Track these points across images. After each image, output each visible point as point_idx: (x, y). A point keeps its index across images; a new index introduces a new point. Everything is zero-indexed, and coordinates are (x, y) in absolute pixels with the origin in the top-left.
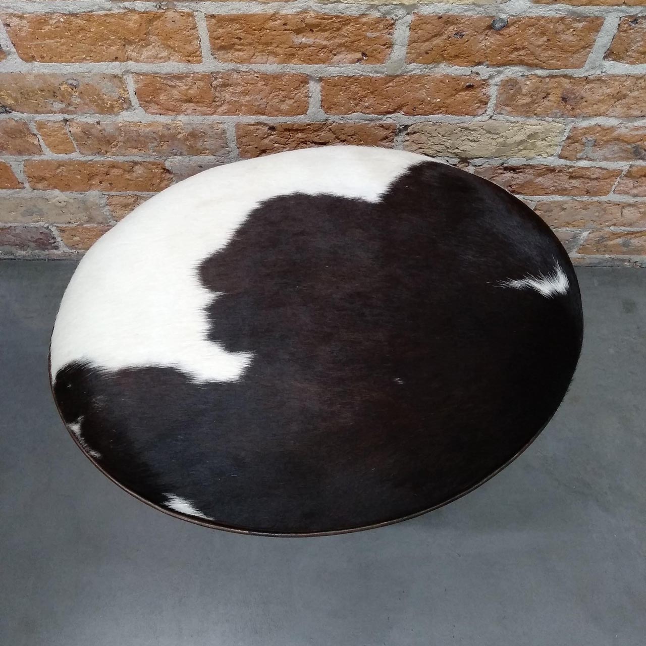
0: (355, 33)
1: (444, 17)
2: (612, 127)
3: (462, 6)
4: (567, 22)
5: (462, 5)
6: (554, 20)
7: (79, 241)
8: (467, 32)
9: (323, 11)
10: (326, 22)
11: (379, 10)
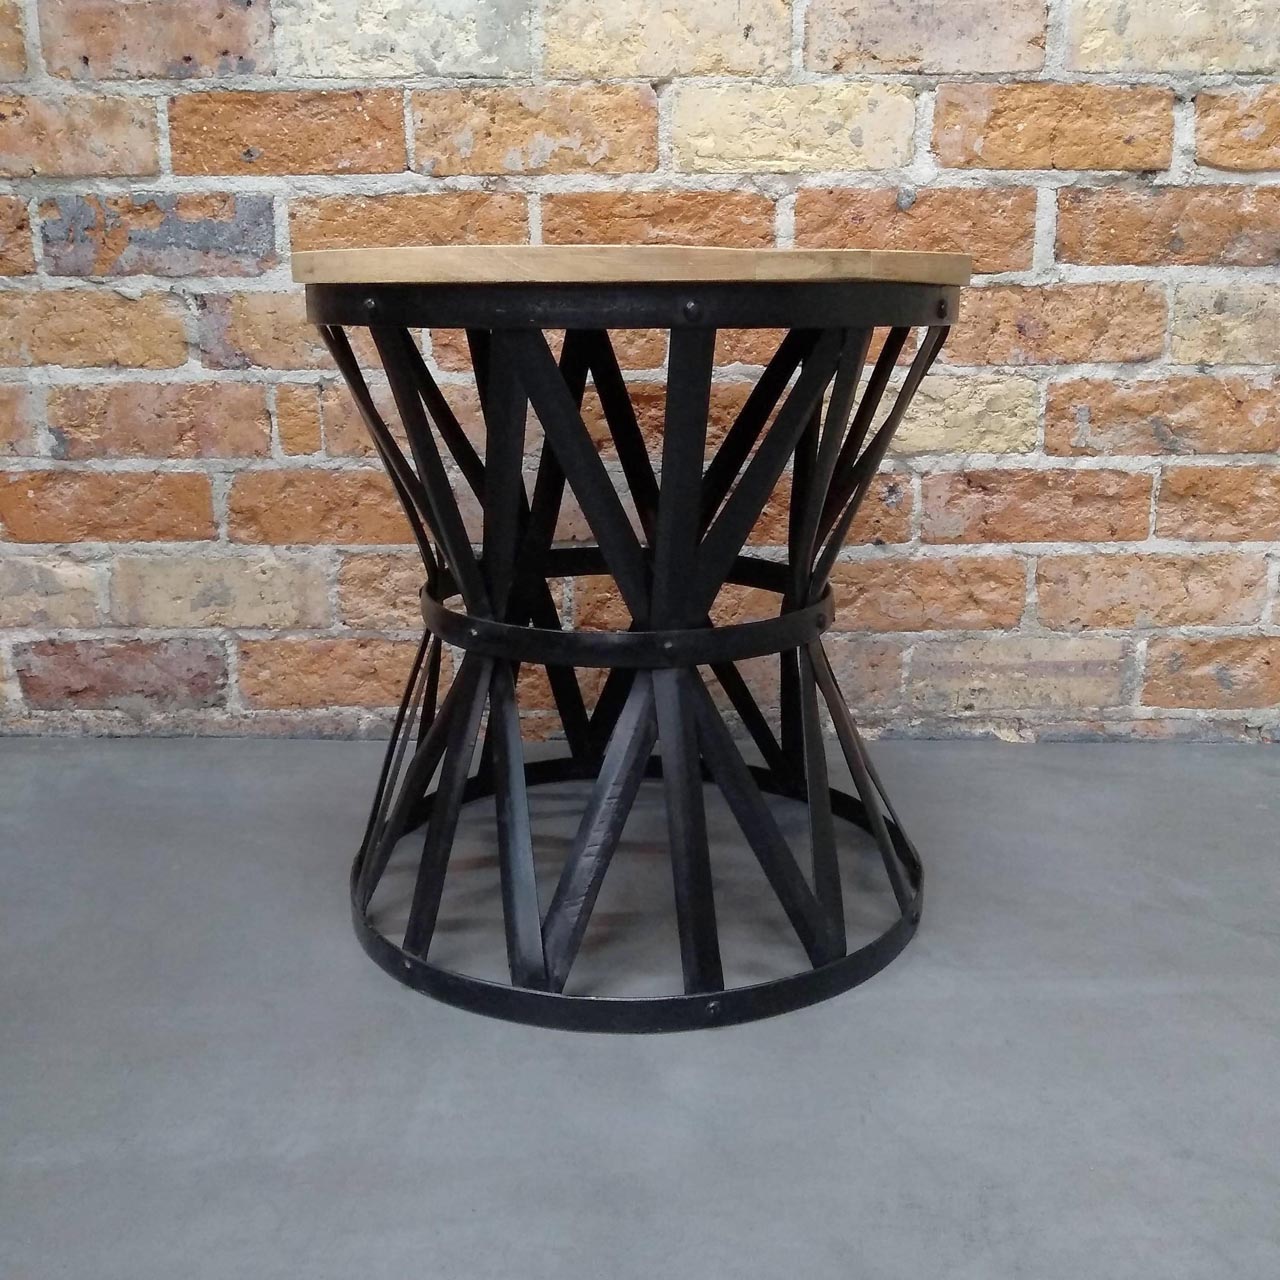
0: (726, 219)
1: (836, 192)
2: (1106, 382)
3: (855, 174)
4: (991, 197)
5: (856, 171)
6: (973, 194)
7: (267, 682)
8: (869, 214)
9: (686, 186)
10: (690, 203)
11: (754, 184)
